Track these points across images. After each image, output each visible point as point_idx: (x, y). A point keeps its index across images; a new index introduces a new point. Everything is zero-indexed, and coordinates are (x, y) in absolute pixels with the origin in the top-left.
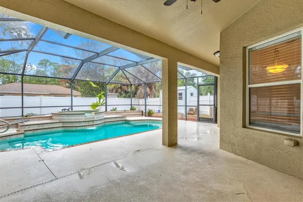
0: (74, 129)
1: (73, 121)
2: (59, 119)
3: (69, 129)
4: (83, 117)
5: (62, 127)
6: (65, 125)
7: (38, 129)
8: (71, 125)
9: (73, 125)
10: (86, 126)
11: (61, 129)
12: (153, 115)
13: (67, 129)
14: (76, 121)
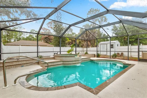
0: (69, 65)
1: (69, 60)
2: (60, 59)
3: (66, 65)
4: (74, 58)
5: (62, 64)
6: (64, 63)
7: (51, 66)
8: (68, 63)
9: (69, 63)
10: (76, 63)
11: (62, 65)
12: (100, 57)
13: (65, 65)
14: (70, 61)
